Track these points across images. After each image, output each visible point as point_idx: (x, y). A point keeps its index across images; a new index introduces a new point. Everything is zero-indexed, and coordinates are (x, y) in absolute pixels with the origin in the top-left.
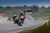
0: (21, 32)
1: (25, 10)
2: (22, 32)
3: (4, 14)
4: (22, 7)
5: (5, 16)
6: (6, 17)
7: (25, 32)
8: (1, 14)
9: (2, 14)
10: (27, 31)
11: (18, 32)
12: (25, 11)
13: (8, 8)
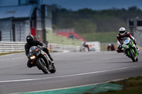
0: (120, 81)
1: (132, 20)
2: (123, 81)
3: (72, 30)
4: (124, 10)
5: (75, 35)
6: (78, 38)
7: (133, 81)
8: (64, 30)
9: (68, 31)
10: (137, 78)
11: (113, 82)
12: (131, 23)
13: (85, 13)
